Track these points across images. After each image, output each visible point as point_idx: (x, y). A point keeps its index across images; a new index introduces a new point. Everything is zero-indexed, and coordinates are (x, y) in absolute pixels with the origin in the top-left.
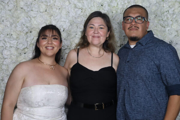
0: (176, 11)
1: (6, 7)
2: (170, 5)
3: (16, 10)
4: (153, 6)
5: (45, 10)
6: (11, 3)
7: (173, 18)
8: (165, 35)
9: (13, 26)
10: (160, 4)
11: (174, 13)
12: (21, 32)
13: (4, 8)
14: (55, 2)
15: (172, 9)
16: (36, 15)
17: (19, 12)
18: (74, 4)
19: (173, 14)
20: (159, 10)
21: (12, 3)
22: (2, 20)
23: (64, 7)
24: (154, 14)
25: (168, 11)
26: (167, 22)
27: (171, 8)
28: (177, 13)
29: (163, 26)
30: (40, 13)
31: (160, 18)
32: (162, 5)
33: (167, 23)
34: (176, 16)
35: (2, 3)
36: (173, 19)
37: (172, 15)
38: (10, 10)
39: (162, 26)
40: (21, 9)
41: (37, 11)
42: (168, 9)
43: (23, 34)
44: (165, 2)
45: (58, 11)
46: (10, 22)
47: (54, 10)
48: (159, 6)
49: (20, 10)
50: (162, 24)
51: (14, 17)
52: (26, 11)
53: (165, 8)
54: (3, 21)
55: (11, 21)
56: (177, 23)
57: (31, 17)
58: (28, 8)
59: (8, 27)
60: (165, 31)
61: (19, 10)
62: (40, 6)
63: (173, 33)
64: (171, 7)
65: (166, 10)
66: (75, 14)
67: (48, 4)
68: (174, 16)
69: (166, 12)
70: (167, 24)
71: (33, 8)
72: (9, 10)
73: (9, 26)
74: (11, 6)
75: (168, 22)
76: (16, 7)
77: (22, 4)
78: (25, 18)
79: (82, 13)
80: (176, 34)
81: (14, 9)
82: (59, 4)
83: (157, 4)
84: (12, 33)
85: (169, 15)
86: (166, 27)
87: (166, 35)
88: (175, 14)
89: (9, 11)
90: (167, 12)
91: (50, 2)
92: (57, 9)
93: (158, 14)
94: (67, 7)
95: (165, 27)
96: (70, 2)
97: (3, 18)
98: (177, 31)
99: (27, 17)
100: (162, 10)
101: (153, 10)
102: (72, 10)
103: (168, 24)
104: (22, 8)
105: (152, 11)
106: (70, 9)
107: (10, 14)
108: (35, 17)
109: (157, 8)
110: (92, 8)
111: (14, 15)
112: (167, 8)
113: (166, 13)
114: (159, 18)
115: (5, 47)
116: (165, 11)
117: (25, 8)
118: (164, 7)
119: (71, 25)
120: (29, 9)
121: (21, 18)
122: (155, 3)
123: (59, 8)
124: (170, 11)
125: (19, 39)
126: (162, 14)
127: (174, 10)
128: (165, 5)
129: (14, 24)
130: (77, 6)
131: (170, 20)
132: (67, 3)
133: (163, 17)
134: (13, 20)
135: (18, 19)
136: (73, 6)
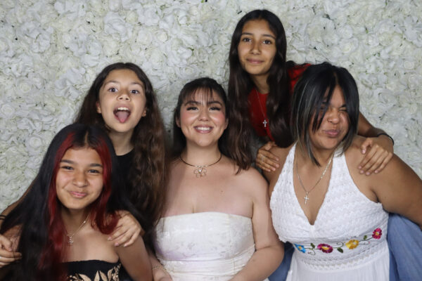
0: (394, 53)
1: (35, 46)
2: (381, 40)
3: (55, 52)
4: (346, 43)
5: (115, 53)
6: (44, 39)
7: (389, 69)
8: (371, 104)
9: (48, 86)
10: (360, 40)
11: (391, 58)
12: (64, 98)
13: (29, 48)
14: (137, 34)
15: (387, 50)
16: (96, 63)
17: (61, 56)
18: (177, 39)
19: (389, 60)
20: (359, 51)
21: (47, 37)
22: (25, 74)
23: (156, 44)
24: (349, 60)
25: (379, 54)
26: (377, 78)
27: (384, 48)
28: (397, 58)
29: (368, 84)
30: (105, 58)
31: (362, 69)
32: (364, 41)
33: (375, 78)
34: (395, 65)
35: (26, 37)
36: (389, 71)
37: (386, 62)
38: (42, 53)
39: (366, 86)
40: (66, 51)
41: (99, 55)
42: (378, 50)
43: (70, 104)
44: (370, 34)
45: (142, 53)
46: (41, 77)
47: (136, 51)
48: (359, 43)
49: (64, 53)
50: (366, 82)
51: (50, 68)
52: (75, 54)
53: (371, 47)
54: (27, 76)
55: (44, 75)
56: (397, 80)
57: (86, 67)
58: (79, 48)
59: (37, 88)
60: (372, 96)
61: (61, 53)
62: (105, 44)
63: (389, 100)
64: (384, 45)
65: (375, 51)
66: (179, 60)
67: (123, 40)
68: (392, 65)
69: (375, 55)
70: (376, 82)
71: (91, 49)
72: (39, 53)
73: (39, 85)
74: (45, 44)
75: (379, 76)
76: (54, 46)
77: (67, 40)
78: (74, 70)
79: (195, 58)
80: (395, 102)
81: (50, 50)
82: (146, 39)
83: (355, 39)
84: (46, 102)
85: (381, 62)
86: (374, 86)
87: (373, 106)
88: (392, 60)
89: (39, 55)
90: (377, 56)
91: (126, 34)
92: (141, 49)
93: (356, 60)
94: (163, 46)
95: (371, 88)
96: (169, 34)
97: (28, 70)
98: (397, 96)
99: (78, 68)
100: (366, 52)
101: (345, 52)
102: (175, 52)
103: (377, 80)
104: (67, 48)
105: (343, 54)
106: (169, 49)
107: (42, 60)
108: (94, 67)
109: (354, 48)
110: (214, 47)
111: (50, 63)
112: (375, 47)
113: (373, 59)
114: (359, 68)
115: (30, 131)
116: (371, 54)
117: (73, 48)
118: (368, 44)
119: (171, 83)
120: (81, 51)
121: (65, 69)
122: (351, 36)
123: (146, 47)
124: (382, 54)
125: (61, 114)
126: (364, 60)
127: (390, 53)
128: (370, 41)
129: (51, 82)
130: (184, 43)
131: (383, 72)
132: (163, 37)
133: (367, 67)
134: (48, 74)
135: (58, 71)
136: (176, 42)
